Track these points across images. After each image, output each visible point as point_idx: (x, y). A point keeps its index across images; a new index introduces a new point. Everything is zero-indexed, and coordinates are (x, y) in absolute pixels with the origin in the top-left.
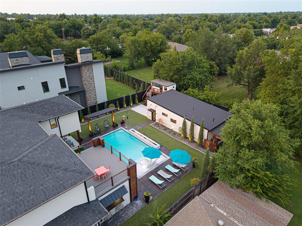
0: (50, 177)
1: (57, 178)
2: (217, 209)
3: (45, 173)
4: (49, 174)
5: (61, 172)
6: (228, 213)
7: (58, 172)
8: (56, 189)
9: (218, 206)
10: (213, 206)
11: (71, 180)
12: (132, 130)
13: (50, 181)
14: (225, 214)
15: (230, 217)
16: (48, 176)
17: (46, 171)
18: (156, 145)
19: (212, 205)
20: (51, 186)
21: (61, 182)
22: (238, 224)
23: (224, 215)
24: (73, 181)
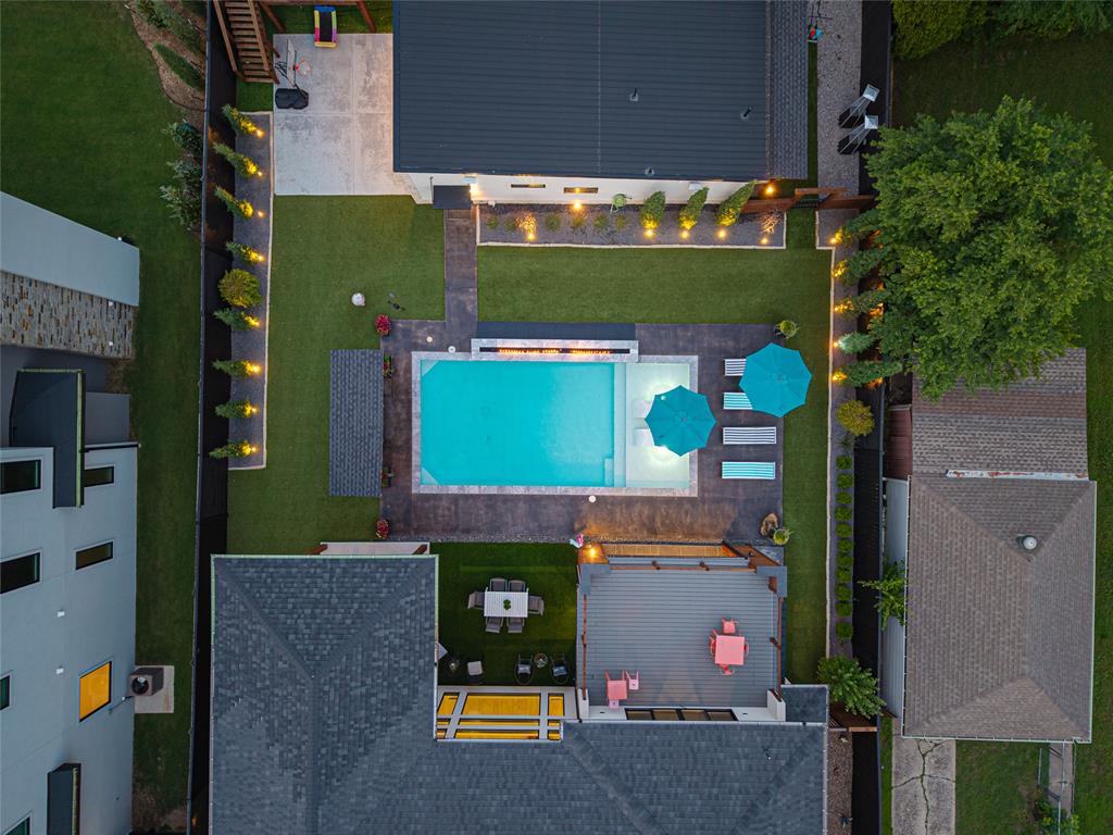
0: (779, 823)
1: (789, 808)
2: (966, 475)
3: (765, 828)
4: (770, 822)
5: (779, 796)
6: (988, 466)
7: (775, 802)
8: (811, 817)
9: (962, 466)
10: (955, 476)
11: (808, 782)
12: (482, 350)
13: (789, 823)
14: (985, 474)
15: (997, 474)
16: (775, 826)
17: (760, 826)
18: (627, 351)
19: (951, 475)
20: (798, 825)
21: (803, 803)
22: (1020, 477)
23: (986, 479)
24: (812, 778)
